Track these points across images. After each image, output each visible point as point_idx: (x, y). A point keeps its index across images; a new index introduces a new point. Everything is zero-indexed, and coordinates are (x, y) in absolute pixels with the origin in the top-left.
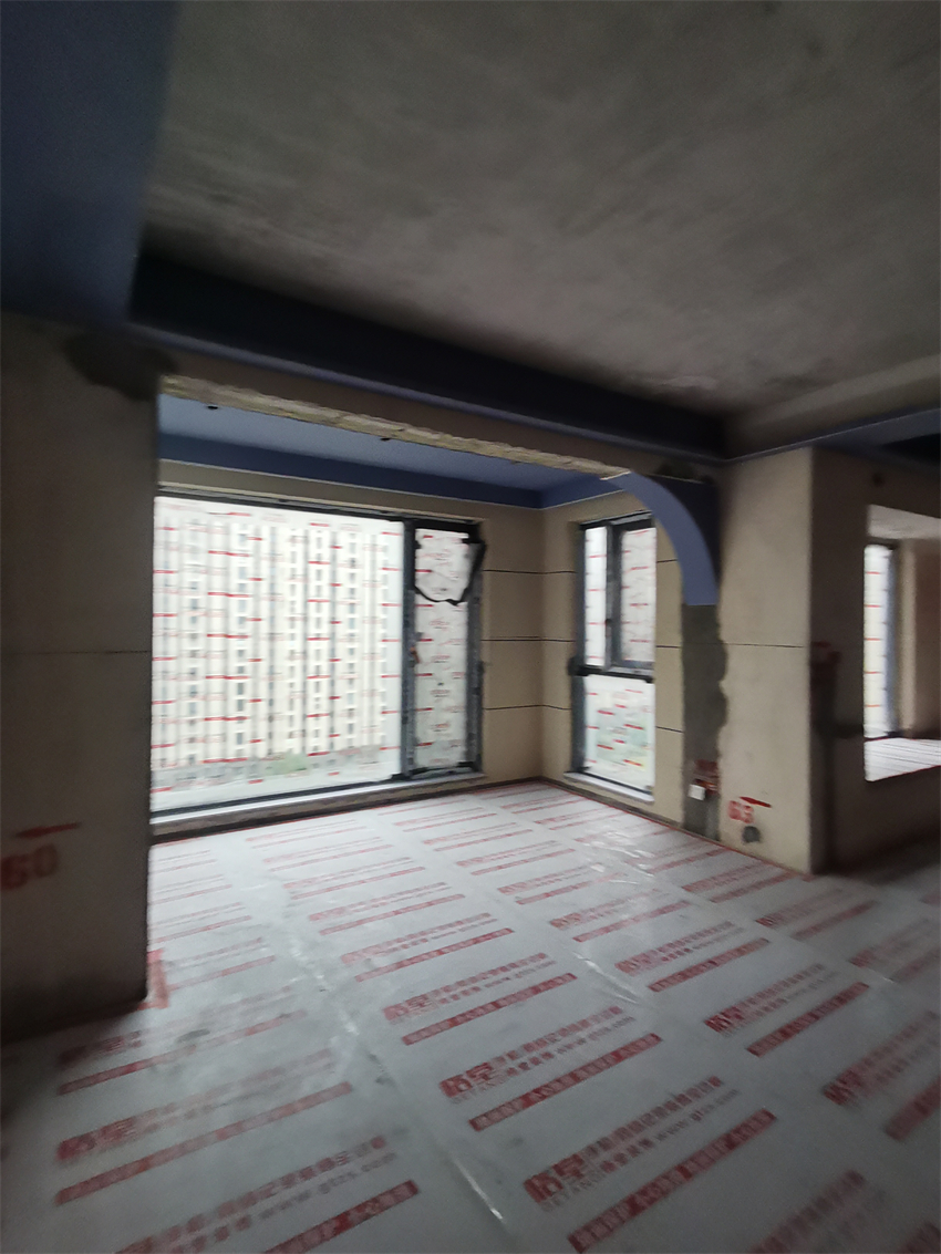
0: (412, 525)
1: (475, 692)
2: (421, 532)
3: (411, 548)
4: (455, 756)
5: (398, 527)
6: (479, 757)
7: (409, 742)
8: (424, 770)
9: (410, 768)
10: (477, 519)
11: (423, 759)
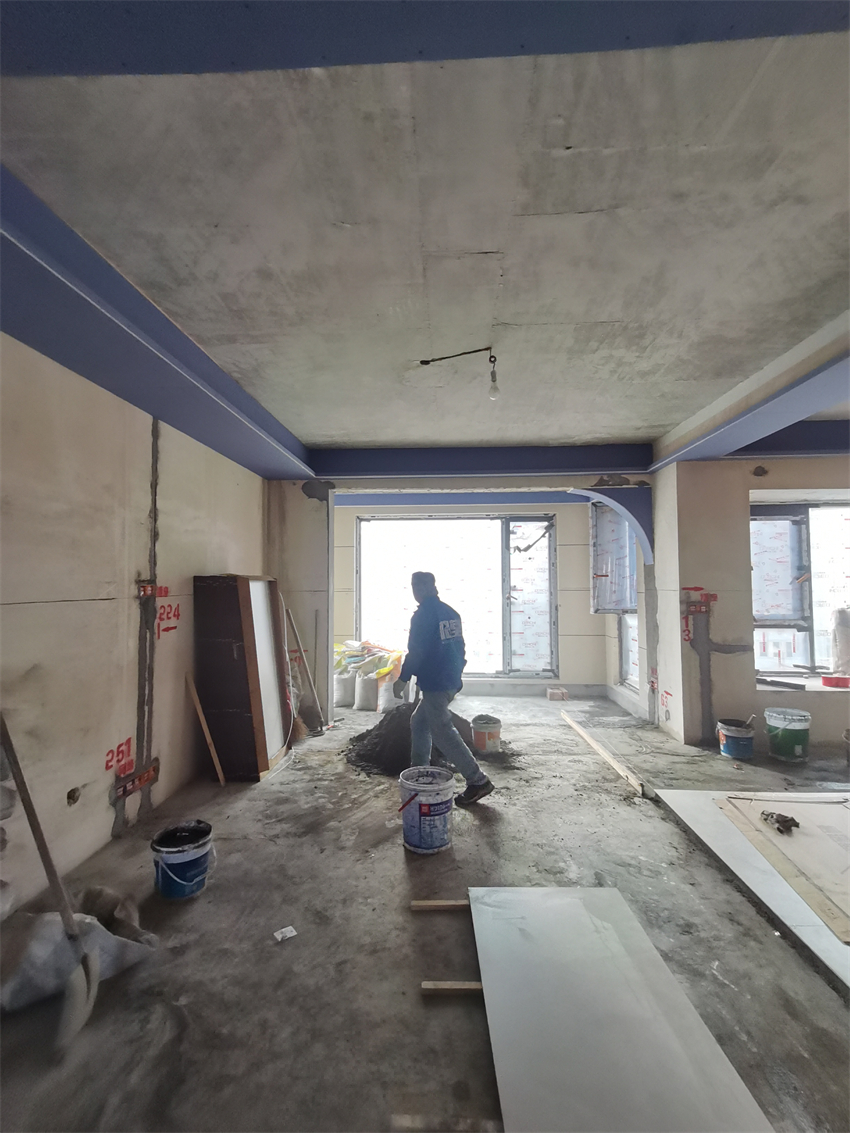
0: (507, 521)
1: (554, 624)
2: (512, 524)
3: (507, 533)
4: (542, 663)
5: (498, 523)
6: (558, 667)
7: (508, 653)
8: (518, 670)
9: (509, 668)
10: (551, 513)
11: (517, 663)
